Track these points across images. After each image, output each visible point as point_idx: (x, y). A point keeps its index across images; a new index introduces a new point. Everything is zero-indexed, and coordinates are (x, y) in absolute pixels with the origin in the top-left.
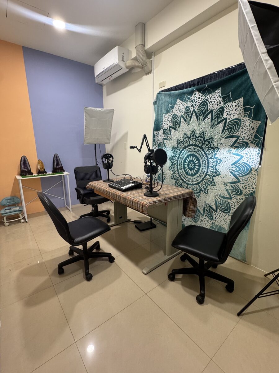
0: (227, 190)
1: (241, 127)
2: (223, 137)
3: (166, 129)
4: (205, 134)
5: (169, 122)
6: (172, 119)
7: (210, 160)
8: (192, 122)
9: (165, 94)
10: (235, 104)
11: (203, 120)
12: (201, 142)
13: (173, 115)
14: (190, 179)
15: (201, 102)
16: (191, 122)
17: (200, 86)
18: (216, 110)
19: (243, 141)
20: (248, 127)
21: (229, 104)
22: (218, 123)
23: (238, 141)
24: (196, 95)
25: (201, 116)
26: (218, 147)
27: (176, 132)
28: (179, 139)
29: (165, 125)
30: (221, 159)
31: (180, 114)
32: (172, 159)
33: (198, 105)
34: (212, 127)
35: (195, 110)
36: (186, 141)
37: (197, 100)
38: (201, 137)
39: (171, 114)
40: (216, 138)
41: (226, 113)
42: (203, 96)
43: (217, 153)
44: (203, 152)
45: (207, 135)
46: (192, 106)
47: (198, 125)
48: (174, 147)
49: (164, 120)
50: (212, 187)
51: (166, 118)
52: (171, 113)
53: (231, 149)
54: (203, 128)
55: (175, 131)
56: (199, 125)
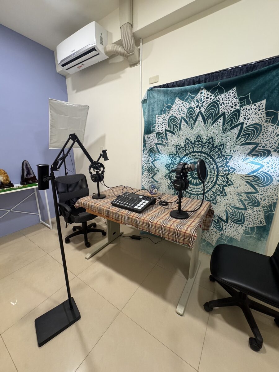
0: (241, 201)
1: (262, 134)
2: (238, 144)
3: (160, 133)
4: (215, 139)
5: (165, 124)
6: (168, 121)
7: (220, 169)
8: (197, 125)
9: (159, 91)
10: (255, 107)
11: (212, 124)
12: (209, 149)
13: (170, 117)
14: (194, 189)
15: (210, 102)
16: (195, 126)
17: (208, 84)
18: (230, 113)
19: (264, 148)
20: (271, 133)
21: (248, 107)
22: (232, 128)
23: (257, 149)
24: (203, 94)
25: (210, 119)
26: (231, 154)
27: (175, 137)
28: (179, 145)
29: (159, 127)
30: (235, 168)
31: (180, 116)
32: (169, 167)
33: (206, 106)
34: (224, 132)
35: (202, 111)
36: (189, 147)
37: (204, 100)
38: (210, 143)
39: (166, 116)
40: (229, 144)
41: (243, 117)
42: (213, 95)
43: (230, 161)
44: (211, 160)
45: (217, 141)
46: (197, 107)
47: (205, 129)
48: (172, 153)
49: (157, 122)
50: (222, 197)
51: (159, 120)
52: (167, 114)
53: (247, 157)
54: (212, 133)
55: (173, 135)
56: (207, 130)
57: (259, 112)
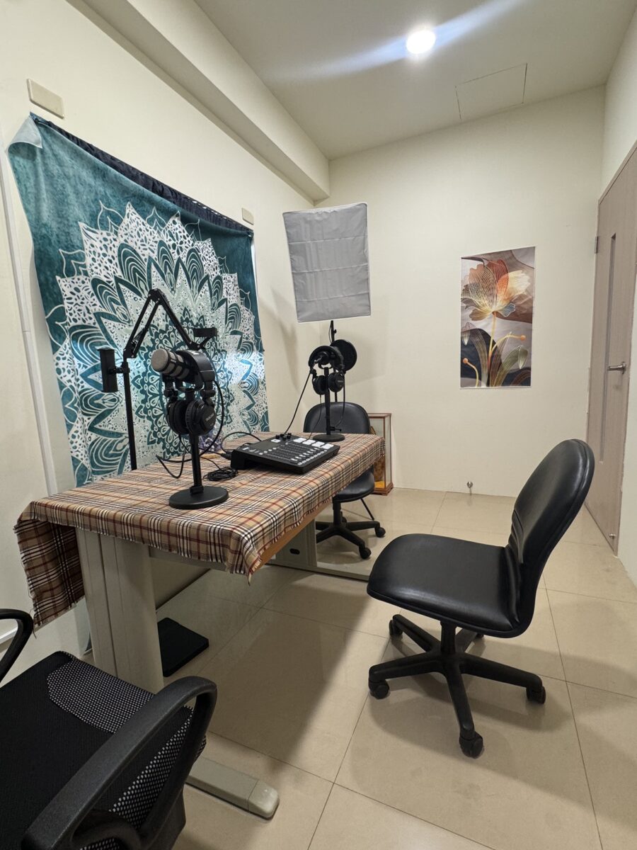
1: (242, 320)
2: (228, 332)
4: (206, 320)
5: (111, 262)
6: (119, 255)
8: (179, 285)
10: (231, 280)
11: (199, 291)
13: (123, 246)
15: (189, 247)
17: (187, 213)
18: (213, 279)
19: (248, 341)
21: (227, 276)
22: (219, 305)
23: (243, 341)
25: (195, 280)
26: (225, 349)
29: (96, 264)
30: (231, 371)
31: (146, 253)
32: (143, 382)
33: (187, 252)
34: (213, 310)
35: (183, 260)
37: (182, 239)
39: (111, 237)
40: (220, 331)
41: (225, 289)
42: (190, 237)
46: (174, 246)
47: (192, 298)
49: (87, 246)
51: (93, 242)
52: (113, 235)
53: (238, 353)
55: (139, 298)
57: (236, 288)
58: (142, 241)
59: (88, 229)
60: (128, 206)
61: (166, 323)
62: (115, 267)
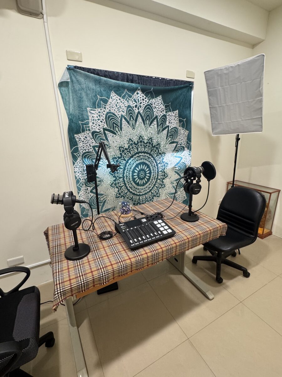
0: (174, 187)
1: (178, 135)
2: (168, 143)
3: (97, 132)
4: (153, 139)
5: (101, 122)
6: (106, 118)
7: (159, 165)
11: (150, 126)
12: (150, 148)
13: (108, 113)
15: (146, 105)
18: (160, 117)
19: (181, 146)
20: (183, 135)
21: (170, 113)
22: (163, 130)
23: (177, 146)
25: (148, 120)
26: (164, 152)
27: (117, 137)
29: (94, 125)
30: (167, 162)
31: (120, 114)
34: (158, 133)
37: (141, 101)
40: (162, 144)
42: (147, 99)
43: (164, 158)
44: (152, 159)
48: (115, 157)
52: (103, 109)
53: (174, 153)
55: (115, 135)
56: (146, 130)
57: (176, 119)
58: (118, 108)
59: (91, 110)
60: (112, 93)
61: (128, 145)
62: (104, 124)
